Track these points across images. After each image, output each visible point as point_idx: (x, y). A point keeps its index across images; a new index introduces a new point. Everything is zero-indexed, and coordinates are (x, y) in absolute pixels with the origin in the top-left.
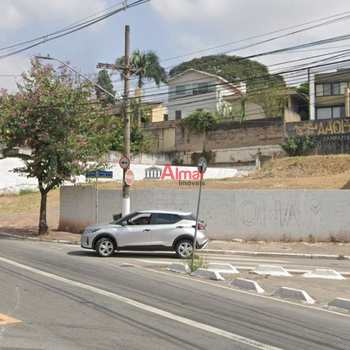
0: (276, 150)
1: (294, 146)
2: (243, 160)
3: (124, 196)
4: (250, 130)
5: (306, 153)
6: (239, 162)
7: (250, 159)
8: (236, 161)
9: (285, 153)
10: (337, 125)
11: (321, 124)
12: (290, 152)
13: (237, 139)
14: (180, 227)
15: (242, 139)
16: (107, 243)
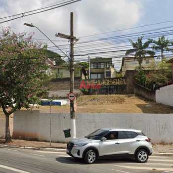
0: (78, 92)
1: (87, 90)
2: (62, 96)
3: (72, 117)
4: (66, 82)
5: (92, 94)
6: (60, 97)
7: (66, 96)
8: (59, 96)
9: (82, 93)
10: (106, 81)
11: (99, 81)
12: (85, 93)
13: (59, 86)
14: (139, 141)
15: (62, 86)
16: (92, 153)
